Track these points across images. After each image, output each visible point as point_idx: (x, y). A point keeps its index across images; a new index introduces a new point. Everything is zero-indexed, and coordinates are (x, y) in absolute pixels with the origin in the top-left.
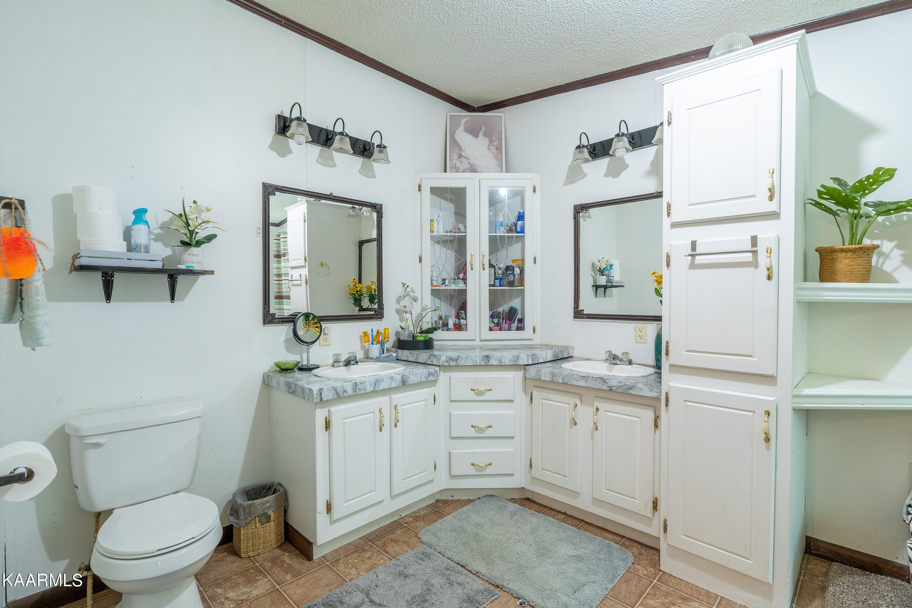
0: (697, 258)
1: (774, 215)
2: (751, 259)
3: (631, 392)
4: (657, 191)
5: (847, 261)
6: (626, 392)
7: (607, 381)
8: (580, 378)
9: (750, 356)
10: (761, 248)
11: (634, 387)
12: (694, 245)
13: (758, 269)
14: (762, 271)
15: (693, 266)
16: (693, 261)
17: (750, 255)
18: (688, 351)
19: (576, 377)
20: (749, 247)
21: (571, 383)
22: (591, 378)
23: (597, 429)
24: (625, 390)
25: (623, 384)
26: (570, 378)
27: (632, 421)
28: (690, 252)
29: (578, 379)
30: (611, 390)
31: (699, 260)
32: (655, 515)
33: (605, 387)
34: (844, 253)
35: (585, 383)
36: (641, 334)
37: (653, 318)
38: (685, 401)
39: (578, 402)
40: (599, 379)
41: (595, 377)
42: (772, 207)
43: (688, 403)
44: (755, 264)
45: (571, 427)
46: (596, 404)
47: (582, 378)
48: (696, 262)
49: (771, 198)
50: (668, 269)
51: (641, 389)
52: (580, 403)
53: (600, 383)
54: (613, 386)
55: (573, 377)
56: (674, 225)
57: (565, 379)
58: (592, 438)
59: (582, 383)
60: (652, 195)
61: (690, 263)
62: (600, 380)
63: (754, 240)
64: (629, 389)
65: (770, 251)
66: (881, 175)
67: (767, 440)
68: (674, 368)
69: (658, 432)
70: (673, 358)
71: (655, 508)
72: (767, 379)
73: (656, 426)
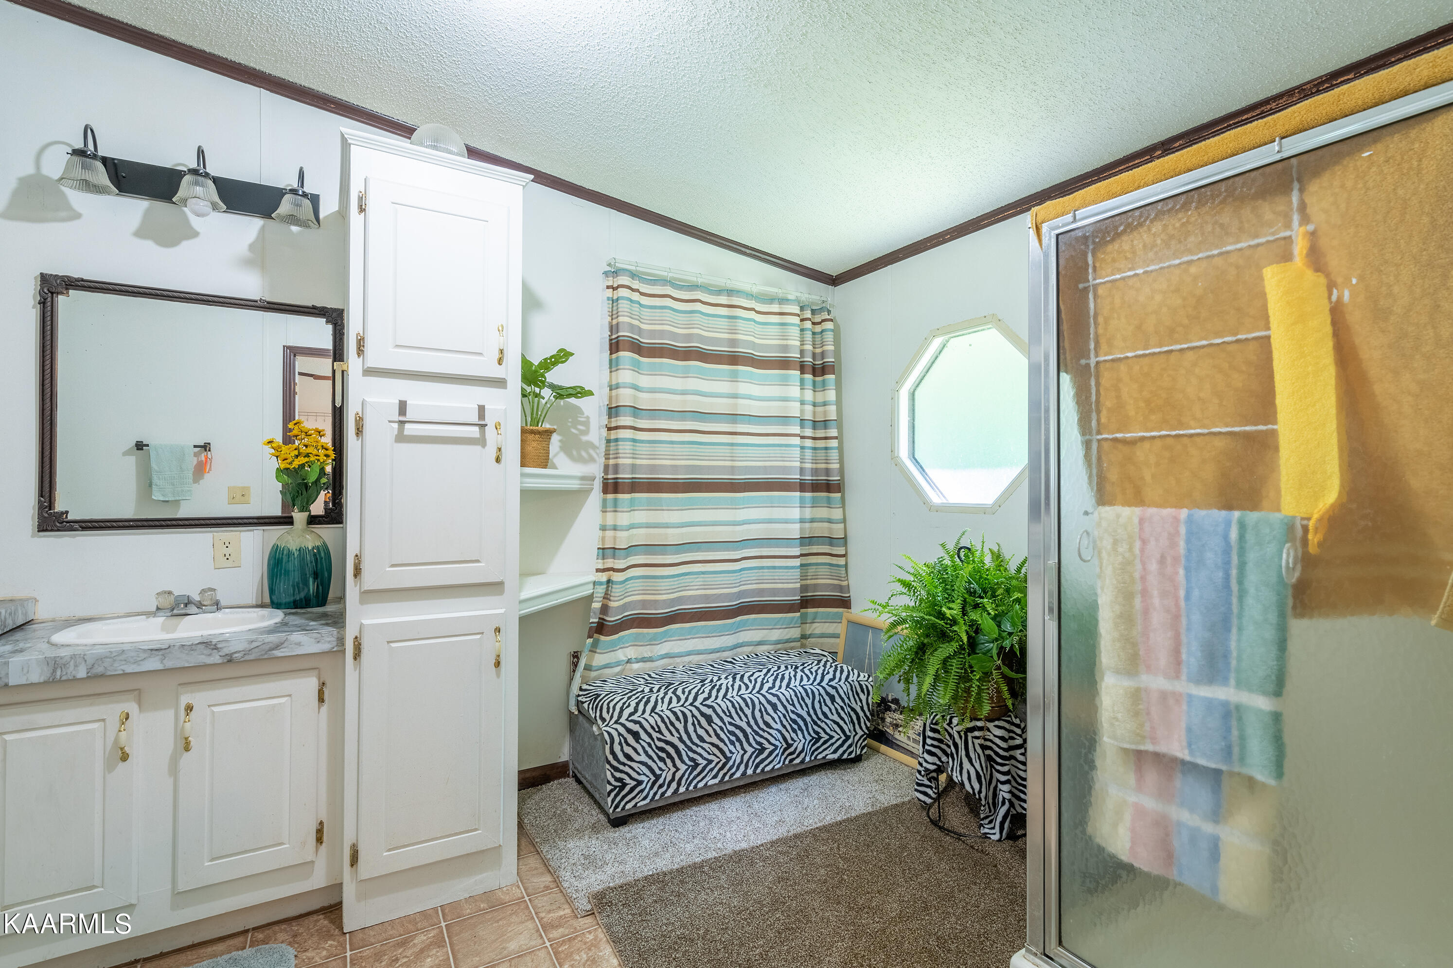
0: (407, 426)
1: (500, 383)
2: (477, 435)
3: (278, 653)
4: (263, 298)
5: (534, 444)
6: (266, 657)
7: (219, 646)
8: (146, 655)
9: (478, 561)
10: (490, 420)
11: (282, 644)
12: (403, 407)
13: (486, 448)
14: (490, 451)
15: (401, 438)
16: (401, 430)
17: (477, 429)
18: (393, 566)
19: (133, 654)
20: (475, 419)
21: (116, 670)
22: (176, 648)
23: (187, 748)
24: (263, 652)
25: (259, 644)
26: (115, 661)
27: (274, 706)
28: (397, 418)
29: (140, 659)
30: (230, 661)
31: (409, 429)
32: (319, 853)
33: (216, 658)
34: (533, 435)
35: (162, 662)
36: (227, 552)
37: (255, 521)
38: (388, 642)
39: (132, 707)
40: (199, 646)
41: (188, 643)
42: (497, 372)
43: (393, 645)
44: (482, 441)
45: (109, 767)
46: (185, 700)
47: (151, 654)
48: (406, 433)
49: (500, 361)
50: (358, 440)
51: (299, 644)
52: (138, 710)
53: (203, 654)
54: (236, 653)
55: (123, 657)
56: (369, 372)
57: (96, 666)
58: (174, 770)
59: (153, 664)
60: (252, 303)
61: (396, 433)
62: (201, 647)
63: (482, 409)
64: (273, 649)
65: (497, 427)
66: (562, 356)
67: (498, 664)
68: (370, 596)
69: (325, 708)
70: (370, 580)
71: (319, 840)
72: (495, 587)
73: (321, 700)
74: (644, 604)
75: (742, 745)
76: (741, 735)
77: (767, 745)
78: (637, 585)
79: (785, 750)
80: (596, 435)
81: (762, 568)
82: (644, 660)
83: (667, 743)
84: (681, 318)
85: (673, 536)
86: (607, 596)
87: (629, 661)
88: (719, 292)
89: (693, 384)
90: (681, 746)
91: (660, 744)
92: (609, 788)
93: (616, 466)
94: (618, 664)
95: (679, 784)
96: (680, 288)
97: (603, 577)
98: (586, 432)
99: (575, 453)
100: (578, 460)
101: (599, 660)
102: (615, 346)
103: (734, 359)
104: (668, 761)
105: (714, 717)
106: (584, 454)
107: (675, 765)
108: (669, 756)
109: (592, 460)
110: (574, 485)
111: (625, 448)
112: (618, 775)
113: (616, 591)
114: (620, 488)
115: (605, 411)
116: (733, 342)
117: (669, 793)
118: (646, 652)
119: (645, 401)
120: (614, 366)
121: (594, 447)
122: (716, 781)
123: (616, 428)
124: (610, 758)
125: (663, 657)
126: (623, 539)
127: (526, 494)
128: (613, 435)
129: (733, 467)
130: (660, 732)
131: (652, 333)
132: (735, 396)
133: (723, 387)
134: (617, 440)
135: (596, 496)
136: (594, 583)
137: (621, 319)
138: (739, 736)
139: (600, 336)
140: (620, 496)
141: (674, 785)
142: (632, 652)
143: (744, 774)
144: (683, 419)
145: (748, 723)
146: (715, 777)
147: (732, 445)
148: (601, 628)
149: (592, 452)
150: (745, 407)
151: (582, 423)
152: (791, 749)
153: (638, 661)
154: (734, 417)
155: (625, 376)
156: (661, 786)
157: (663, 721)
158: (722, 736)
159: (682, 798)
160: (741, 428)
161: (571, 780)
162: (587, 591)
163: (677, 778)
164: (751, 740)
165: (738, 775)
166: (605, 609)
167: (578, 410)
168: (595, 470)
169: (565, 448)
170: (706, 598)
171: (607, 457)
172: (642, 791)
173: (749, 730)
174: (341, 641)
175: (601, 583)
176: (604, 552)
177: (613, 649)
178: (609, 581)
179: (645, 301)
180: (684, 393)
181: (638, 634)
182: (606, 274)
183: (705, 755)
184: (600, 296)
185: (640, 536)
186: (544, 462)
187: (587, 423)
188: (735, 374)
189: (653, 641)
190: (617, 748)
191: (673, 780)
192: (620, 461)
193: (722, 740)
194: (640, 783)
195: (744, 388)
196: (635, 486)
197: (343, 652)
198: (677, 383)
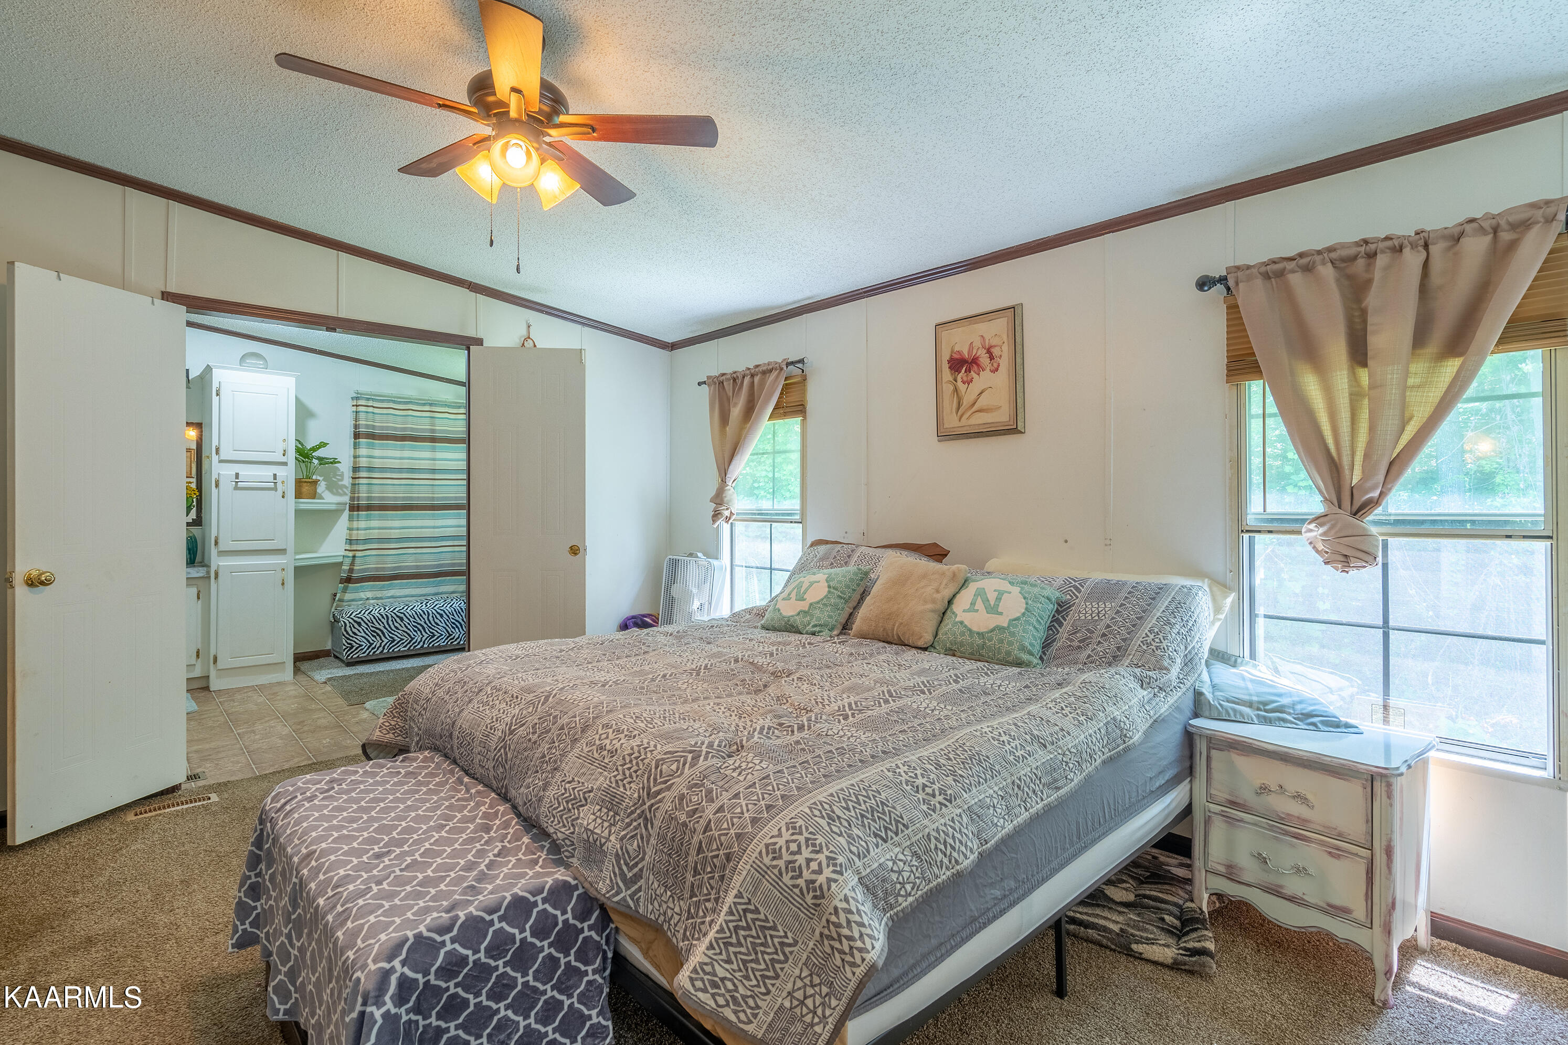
1: (285, 464)
2: (274, 487)
5: (305, 488)
9: (273, 540)
10: (279, 480)
12: (237, 475)
13: (277, 492)
14: (279, 493)
15: (236, 488)
16: (236, 485)
17: (272, 484)
20: (271, 480)
28: (234, 479)
31: (240, 484)
32: (197, 662)
34: (304, 484)
38: (231, 573)
42: (284, 459)
43: (233, 574)
44: (275, 489)
48: (239, 486)
49: (284, 455)
50: (217, 490)
56: (221, 461)
61: (234, 486)
63: (275, 476)
65: (283, 482)
66: (323, 445)
67: (283, 584)
68: (222, 553)
69: (200, 602)
70: (222, 547)
71: (198, 656)
72: (282, 551)
73: (198, 598)
74: (377, 569)
75: (421, 632)
76: (421, 628)
77: (436, 633)
78: (373, 559)
79: (448, 637)
80: (347, 481)
81: (454, 552)
82: (377, 598)
83: (377, 628)
84: (399, 419)
85: (395, 534)
86: (352, 564)
87: (368, 599)
88: (424, 404)
89: (407, 454)
90: (385, 631)
91: (373, 629)
92: (344, 647)
93: (358, 497)
94: (361, 599)
95: (384, 648)
96: (400, 403)
97: (351, 554)
98: (342, 480)
99: (334, 490)
100: (338, 494)
101: (348, 596)
102: (357, 436)
103: (433, 440)
104: (378, 637)
105: (404, 618)
106: (340, 491)
107: (381, 639)
108: (378, 635)
109: (345, 494)
110: (333, 507)
111: (363, 488)
112: (349, 641)
113: (357, 561)
114: (360, 509)
115: (351, 468)
116: (433, 431)
117: (378, 652)
118: (379, 594)
119: (377, 463)
120: (356, 446)
121: (346, 488)
122: (406, 649)
123: (359, 478)
124: (345, 633)
125: (389, 598)
126: (362, 535)
127: (299, 513)
128: (357, 481)
129: (433, 497)
130: (373, 623)
131: (382, 428)
132: (434, 460)
133: (427, 454)
134: (358, 484)
135: (347, 513)
136: (344, 556)
137: (361, 422)
138: (419, 628)
139: (349, 431)
140: (360, 513)
141: (381, 649)
142: (369, 595)
143: (422, 647)
144: (401, 473)
145: (425, 622)
146: (405, 647)
147: (433, 485)
148: (349, 580)
149: (345, 490)
150: (439, 465)
151: (339, 475)
152: (452, 637)
153: (373, 599)
154: (433, 471)
155: (363, 451)
156: (373, 649)
157: (374, 618)
158: (409, 627)
159: (386, 656)
160: (437, 476)
161: (332, 658)
162: (340, 560)
163: (382, 645)
164: (427, 631)
165: (419, 647)
166: (351, 571)
167: (338, 469)
168: (346, 499)
169: (329, 488)
170: (417, 567)
171: (353, 492)
172: (362, 649)
173: (425, 626)
174: (208, 572)
175: (348, 557)
176: (350, 541)
177: (356, 591)
178: (354, 557)
179: (376, 411)
180: (401, 458)
181: (374, 585)
182: (352, 398)
183: (399, 636)
184: (349, 410)
185: (375, 534)
186: (314, 495)
187: (342, 475)
188: (434, 448)
189: (382, 589)
190: (348, 629)
191: (380, 646)
192: (360, 495)
193: (409, 629)
194: (361, 646)
195: (439, 455)
196: (369, 508)
197: (209, 577)
198: (398, 454)
